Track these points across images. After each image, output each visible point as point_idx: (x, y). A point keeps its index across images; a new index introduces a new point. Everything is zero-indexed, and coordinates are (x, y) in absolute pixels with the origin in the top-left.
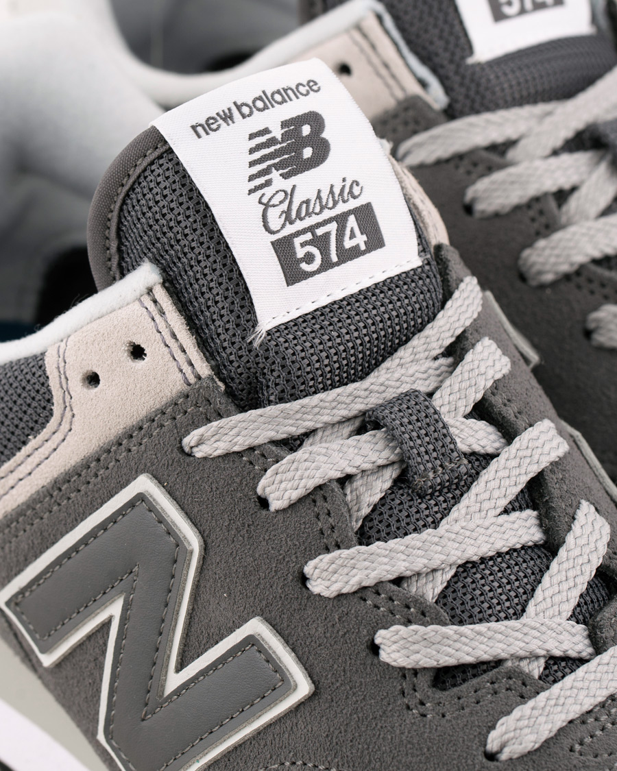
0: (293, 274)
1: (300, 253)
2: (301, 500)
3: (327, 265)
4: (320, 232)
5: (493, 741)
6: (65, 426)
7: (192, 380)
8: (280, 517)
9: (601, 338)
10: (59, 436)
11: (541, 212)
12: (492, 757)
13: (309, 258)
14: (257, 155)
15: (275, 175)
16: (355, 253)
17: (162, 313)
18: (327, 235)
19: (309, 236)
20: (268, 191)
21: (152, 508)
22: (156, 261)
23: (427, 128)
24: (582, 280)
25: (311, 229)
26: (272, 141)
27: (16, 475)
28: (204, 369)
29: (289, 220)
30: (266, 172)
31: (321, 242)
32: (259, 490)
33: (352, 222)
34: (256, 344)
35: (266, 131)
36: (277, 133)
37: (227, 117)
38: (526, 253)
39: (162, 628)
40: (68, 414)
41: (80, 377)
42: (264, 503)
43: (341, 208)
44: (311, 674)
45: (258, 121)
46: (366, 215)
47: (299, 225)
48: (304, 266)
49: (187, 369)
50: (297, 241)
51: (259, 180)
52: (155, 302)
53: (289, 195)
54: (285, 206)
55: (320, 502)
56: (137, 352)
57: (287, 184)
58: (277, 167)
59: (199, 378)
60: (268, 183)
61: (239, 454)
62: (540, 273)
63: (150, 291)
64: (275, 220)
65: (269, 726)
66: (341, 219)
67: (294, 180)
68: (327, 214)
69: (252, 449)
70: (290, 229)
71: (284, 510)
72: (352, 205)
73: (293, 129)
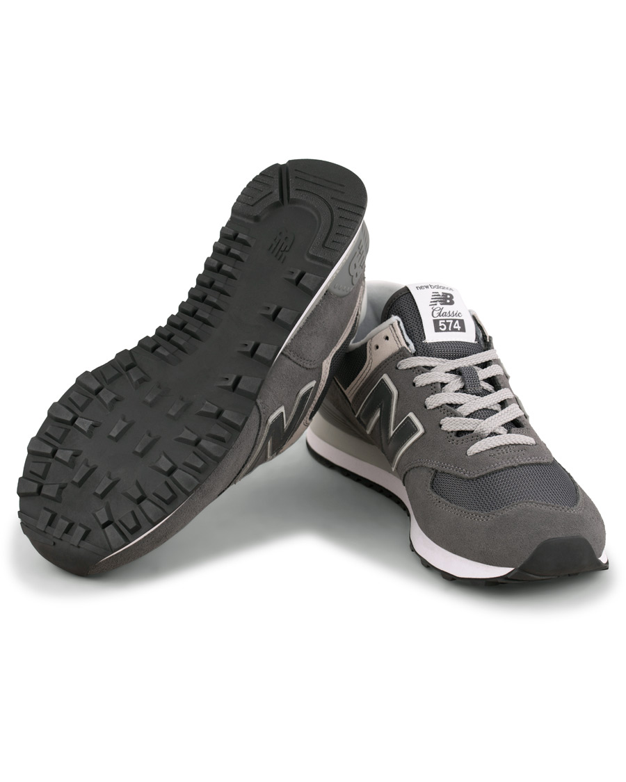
0: (437, 329)
1: (440, 325)
3: (447, 330)
4: (447, 321)
13: (443, 327)
14: (434, 297)
15: (438, 303)
16: (456, 330)
18: (449, 323)
19: (444, 321)
20: (435, 307)
25: (445, 320)
26: (439, 296)
29: (439, 315)
30: (436, 302)
31: (447, 324)
32: (414, 381)
33: (457, 322)
34: (426, 344)
35: (437, 293)
36: (441, 294)
37: (427, 287)
42: (414, 384)
43: (455, 318)
44: (424, 428)
45: (435, 290)
46: (462, 322)
47: (442, 318)
48: (441, 328)
50: (440, 322)
51: (434, 303)
53: (441, 309)
54: (439, 311)
57: (441, 306)
58: (439, 301)
60: (436, 305)
64: (436, 314)
66: (454, 320)
67: (443, 306)
68: (450, 317)
70: (439, 318)
72: (458, 318)
73: (445, 295)
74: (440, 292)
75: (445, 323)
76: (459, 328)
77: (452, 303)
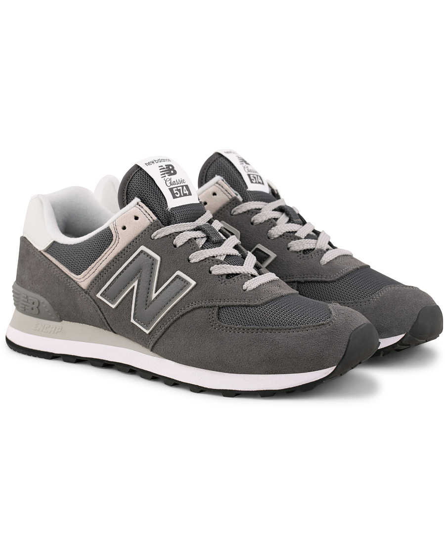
0: (174, 196)
1: (175, 192)
2: (186, 243)
3: (181, 196)
4: (178, 188)
5: (245, 287)
6: (117, 242)
7: (152, 221)
8: (181, 248)
9: (291, 249)
10: (115, 245)
11: (271, 222)
12: (245, 291)
14: (161, 170)
15: (166, 175)
16: (186, 195)
17: (142, 207)
19: (176, 189)
20: (166, 178)
21: (145, 253)
22: (139, 197)
23: (239, 205)
24: (285, 237)
25: (177, 187)
26: (164, 168)
27: (102, 260)
28: (155, 218)
30: (164, 174)
31: (179, 190)
32: (174, 243)
33: (184, 188)
34: (169, 210)
35: (162, 166)
37: (153, 162)
38: (270, 231)
39: (150, 283)
40: (118, 238)
41: (121, 228)
42: (175, 246)
43: (182, 184)
45: (160, 164)
49: (150, 219)
50: (174, 189)
52: (140, 206)
54: (170, 181)
55: (190, 243)
56: (136, 218)
58: (167, 173)
59: (154, 220)
60: (165, 176)
61: (167, 236)
62: (274, 235)
63: (138, 204)
65: (184, 296)
66: (182, 186)
67: (171, 177)
68: (179, 185)
69: (170, 234)
71: (181, 246)
72: (184, 184)
73: (168, 166)
74: (164, 164)
75: (177, 190)
76: (187, 192)
77: (175, 173)
